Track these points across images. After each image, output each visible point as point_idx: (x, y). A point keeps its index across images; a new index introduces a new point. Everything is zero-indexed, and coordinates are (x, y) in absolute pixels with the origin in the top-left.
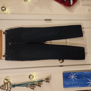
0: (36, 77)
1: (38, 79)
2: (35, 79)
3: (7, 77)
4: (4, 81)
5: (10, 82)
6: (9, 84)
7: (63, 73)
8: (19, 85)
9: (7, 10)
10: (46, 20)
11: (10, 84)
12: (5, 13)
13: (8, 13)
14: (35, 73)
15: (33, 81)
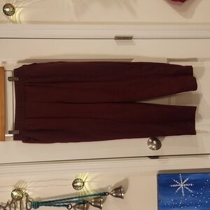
0: (89, 182)
1: (95, 188)
2: (89, 189)
3: (19, 182)
4: (12, 194)
5: (27, 196)
6: (24, 199)
7: (159, 175)
8: (50, 202)
9: (18, 11)
10: (118, 38)
11: (27, 201)
12: (12, 21)
13: (20, 22)
14: (87, 174)
15: (84, 195)
